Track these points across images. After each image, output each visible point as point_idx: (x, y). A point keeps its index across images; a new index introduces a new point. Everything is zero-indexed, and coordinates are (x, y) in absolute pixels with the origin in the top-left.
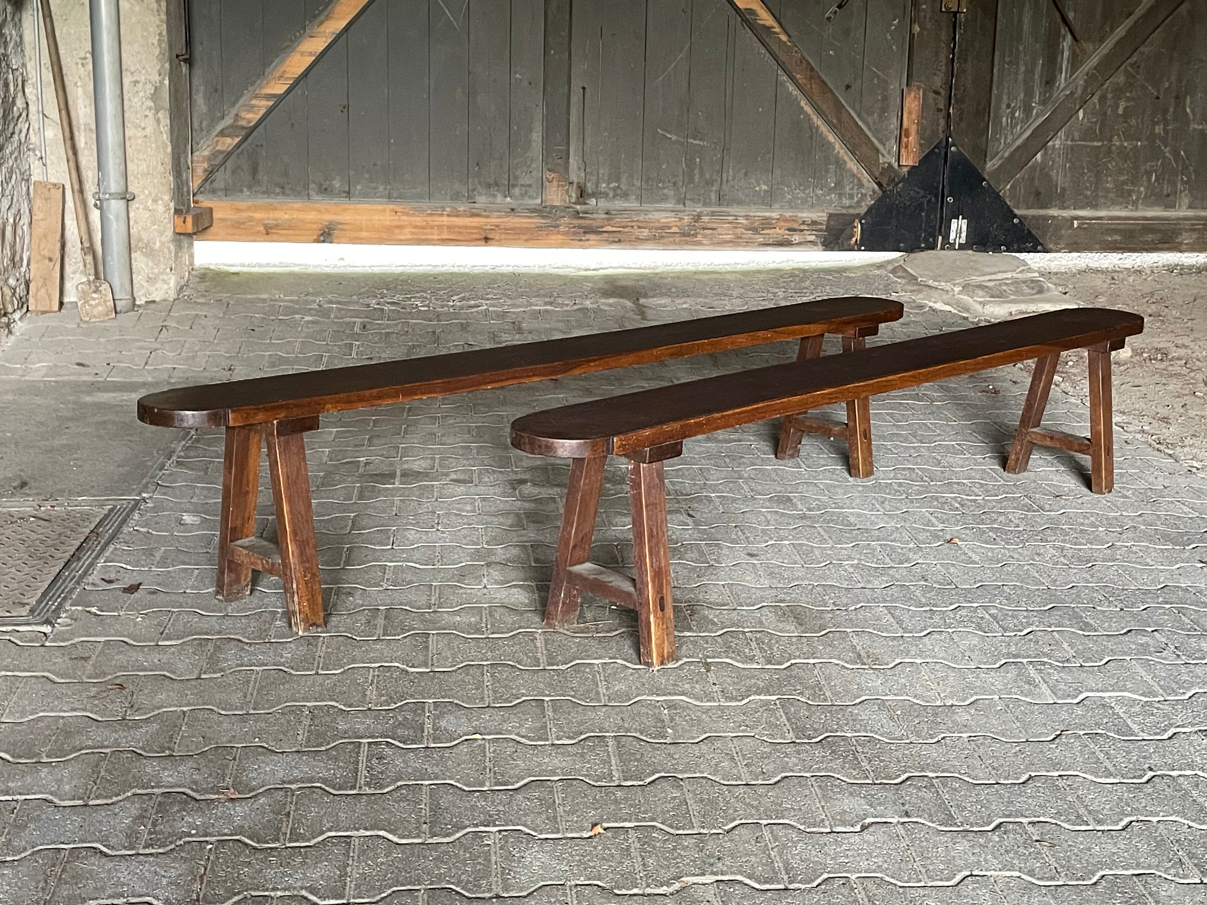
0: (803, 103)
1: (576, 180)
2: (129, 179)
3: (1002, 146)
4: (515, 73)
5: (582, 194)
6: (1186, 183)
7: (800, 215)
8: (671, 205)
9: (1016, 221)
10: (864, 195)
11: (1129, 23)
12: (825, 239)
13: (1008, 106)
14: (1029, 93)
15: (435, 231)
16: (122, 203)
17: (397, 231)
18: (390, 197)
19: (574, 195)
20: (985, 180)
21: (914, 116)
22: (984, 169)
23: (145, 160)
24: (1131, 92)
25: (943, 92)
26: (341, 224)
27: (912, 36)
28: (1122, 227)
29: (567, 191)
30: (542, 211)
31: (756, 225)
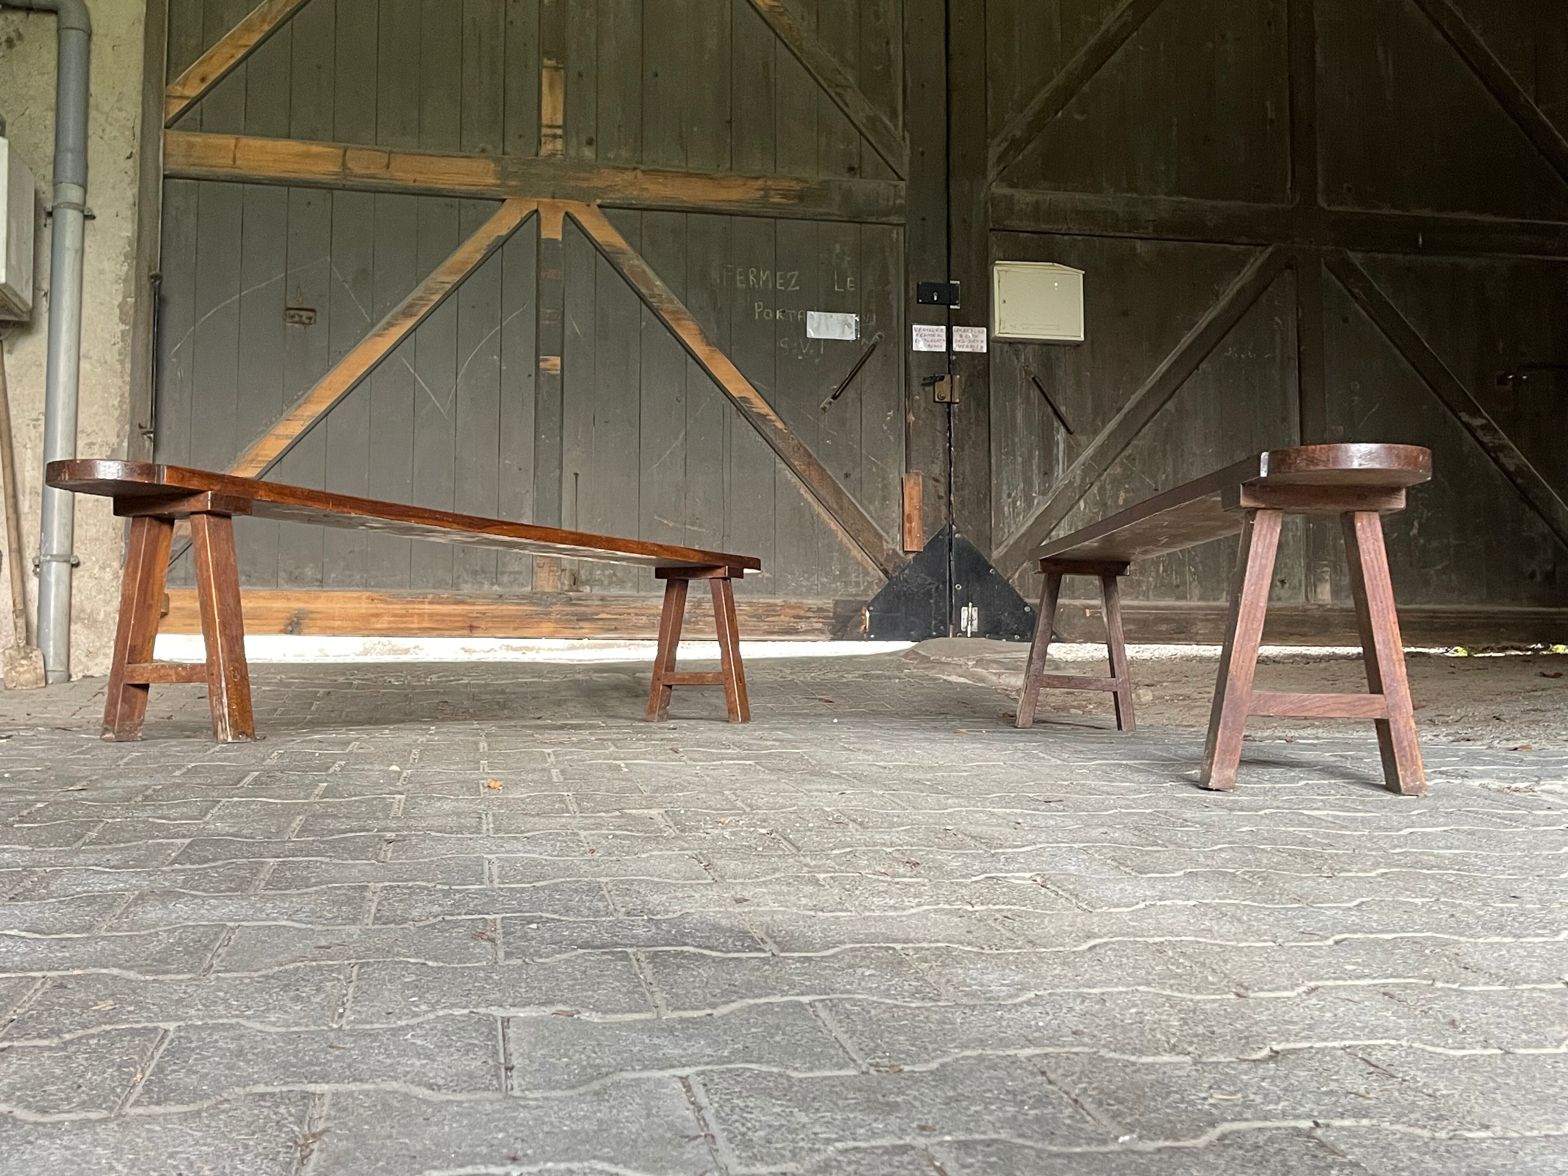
0: (802, 491)
1: (568, 568)
2: (75, 545)
3: (1006, 535)
4: (505, 459)
5: (575, 581)
6: (1194, 574)
7: (805, 601)
9: (1027, 609)
10: (870, 583)
11: (1119, 417)
12: (834, 626)
13: (1009, 496)
14: (1028, 482)
15: (415, 619)
16: (65, 567)
17: (374, 620)
18: (366, 585)
19: (566, 582)
20: (991, 567)
21: (915, 501)
22: (990, 556)
23: (95, 525)
24: (1129, 483)
25: (942, 480)
26: (312, 612)
27: (907, 426)
28: (1136, 616)
29: (560, 578)
30: (530, 598)
31: (760, 611)
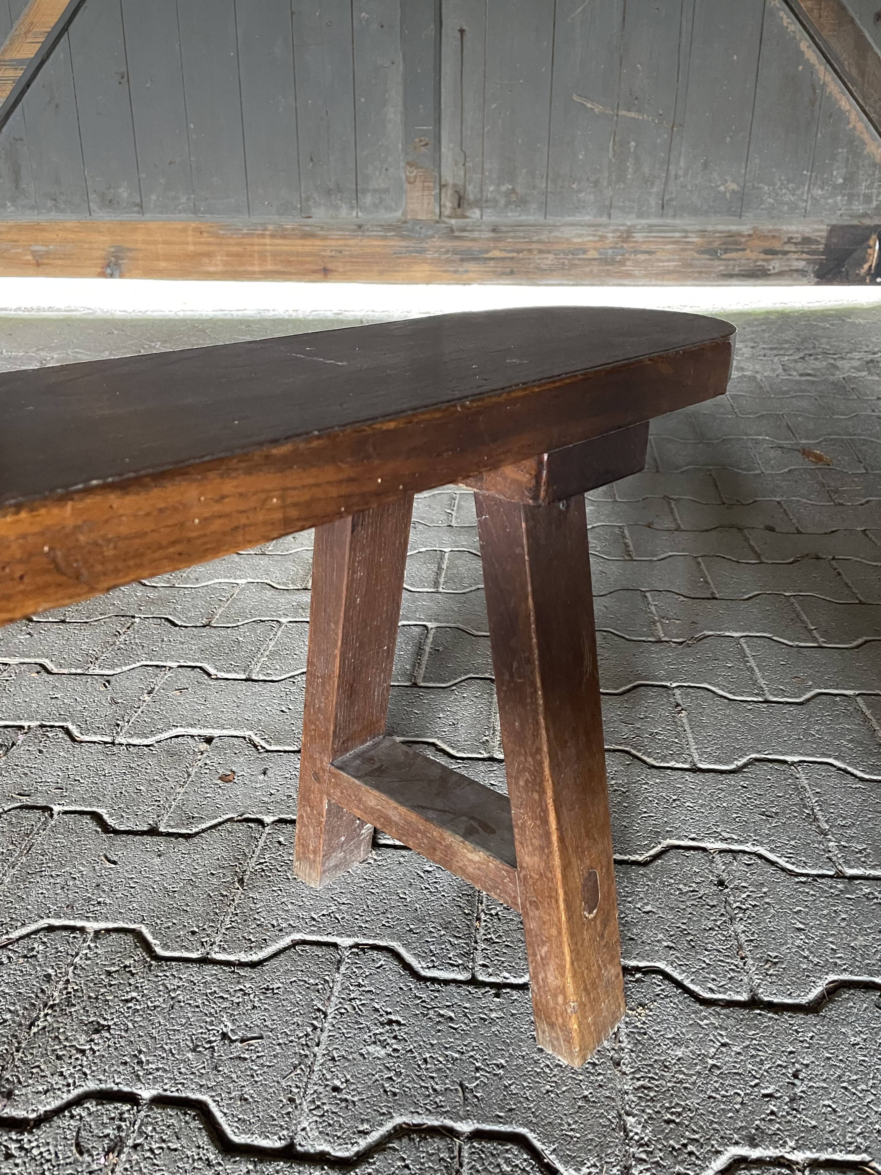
0: (803, 46)
1: (451, 181)
4: (361, 10)
5: (460, 201)
7: (785, 228)
8: (587, 218)
15: (256, 259)
17: (205, 260)
18: (194, 211)
19: (449, 204)
26: (131, 250)
29: (438, 197)
30: (401, 228)
31: (716, 245)
